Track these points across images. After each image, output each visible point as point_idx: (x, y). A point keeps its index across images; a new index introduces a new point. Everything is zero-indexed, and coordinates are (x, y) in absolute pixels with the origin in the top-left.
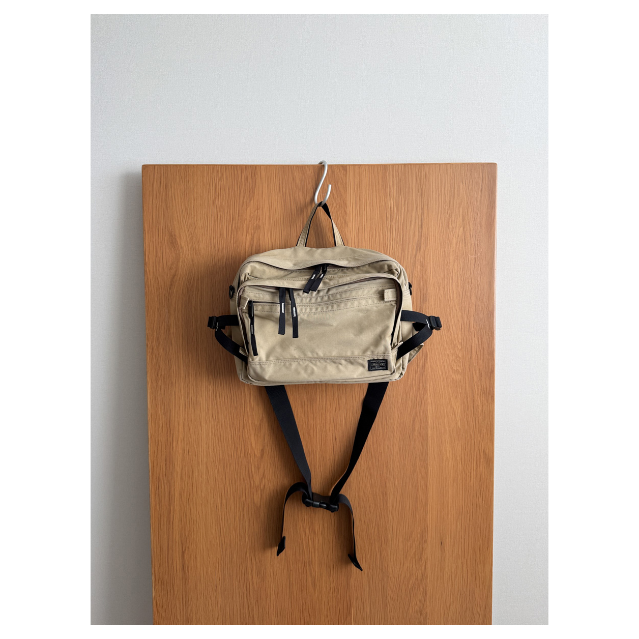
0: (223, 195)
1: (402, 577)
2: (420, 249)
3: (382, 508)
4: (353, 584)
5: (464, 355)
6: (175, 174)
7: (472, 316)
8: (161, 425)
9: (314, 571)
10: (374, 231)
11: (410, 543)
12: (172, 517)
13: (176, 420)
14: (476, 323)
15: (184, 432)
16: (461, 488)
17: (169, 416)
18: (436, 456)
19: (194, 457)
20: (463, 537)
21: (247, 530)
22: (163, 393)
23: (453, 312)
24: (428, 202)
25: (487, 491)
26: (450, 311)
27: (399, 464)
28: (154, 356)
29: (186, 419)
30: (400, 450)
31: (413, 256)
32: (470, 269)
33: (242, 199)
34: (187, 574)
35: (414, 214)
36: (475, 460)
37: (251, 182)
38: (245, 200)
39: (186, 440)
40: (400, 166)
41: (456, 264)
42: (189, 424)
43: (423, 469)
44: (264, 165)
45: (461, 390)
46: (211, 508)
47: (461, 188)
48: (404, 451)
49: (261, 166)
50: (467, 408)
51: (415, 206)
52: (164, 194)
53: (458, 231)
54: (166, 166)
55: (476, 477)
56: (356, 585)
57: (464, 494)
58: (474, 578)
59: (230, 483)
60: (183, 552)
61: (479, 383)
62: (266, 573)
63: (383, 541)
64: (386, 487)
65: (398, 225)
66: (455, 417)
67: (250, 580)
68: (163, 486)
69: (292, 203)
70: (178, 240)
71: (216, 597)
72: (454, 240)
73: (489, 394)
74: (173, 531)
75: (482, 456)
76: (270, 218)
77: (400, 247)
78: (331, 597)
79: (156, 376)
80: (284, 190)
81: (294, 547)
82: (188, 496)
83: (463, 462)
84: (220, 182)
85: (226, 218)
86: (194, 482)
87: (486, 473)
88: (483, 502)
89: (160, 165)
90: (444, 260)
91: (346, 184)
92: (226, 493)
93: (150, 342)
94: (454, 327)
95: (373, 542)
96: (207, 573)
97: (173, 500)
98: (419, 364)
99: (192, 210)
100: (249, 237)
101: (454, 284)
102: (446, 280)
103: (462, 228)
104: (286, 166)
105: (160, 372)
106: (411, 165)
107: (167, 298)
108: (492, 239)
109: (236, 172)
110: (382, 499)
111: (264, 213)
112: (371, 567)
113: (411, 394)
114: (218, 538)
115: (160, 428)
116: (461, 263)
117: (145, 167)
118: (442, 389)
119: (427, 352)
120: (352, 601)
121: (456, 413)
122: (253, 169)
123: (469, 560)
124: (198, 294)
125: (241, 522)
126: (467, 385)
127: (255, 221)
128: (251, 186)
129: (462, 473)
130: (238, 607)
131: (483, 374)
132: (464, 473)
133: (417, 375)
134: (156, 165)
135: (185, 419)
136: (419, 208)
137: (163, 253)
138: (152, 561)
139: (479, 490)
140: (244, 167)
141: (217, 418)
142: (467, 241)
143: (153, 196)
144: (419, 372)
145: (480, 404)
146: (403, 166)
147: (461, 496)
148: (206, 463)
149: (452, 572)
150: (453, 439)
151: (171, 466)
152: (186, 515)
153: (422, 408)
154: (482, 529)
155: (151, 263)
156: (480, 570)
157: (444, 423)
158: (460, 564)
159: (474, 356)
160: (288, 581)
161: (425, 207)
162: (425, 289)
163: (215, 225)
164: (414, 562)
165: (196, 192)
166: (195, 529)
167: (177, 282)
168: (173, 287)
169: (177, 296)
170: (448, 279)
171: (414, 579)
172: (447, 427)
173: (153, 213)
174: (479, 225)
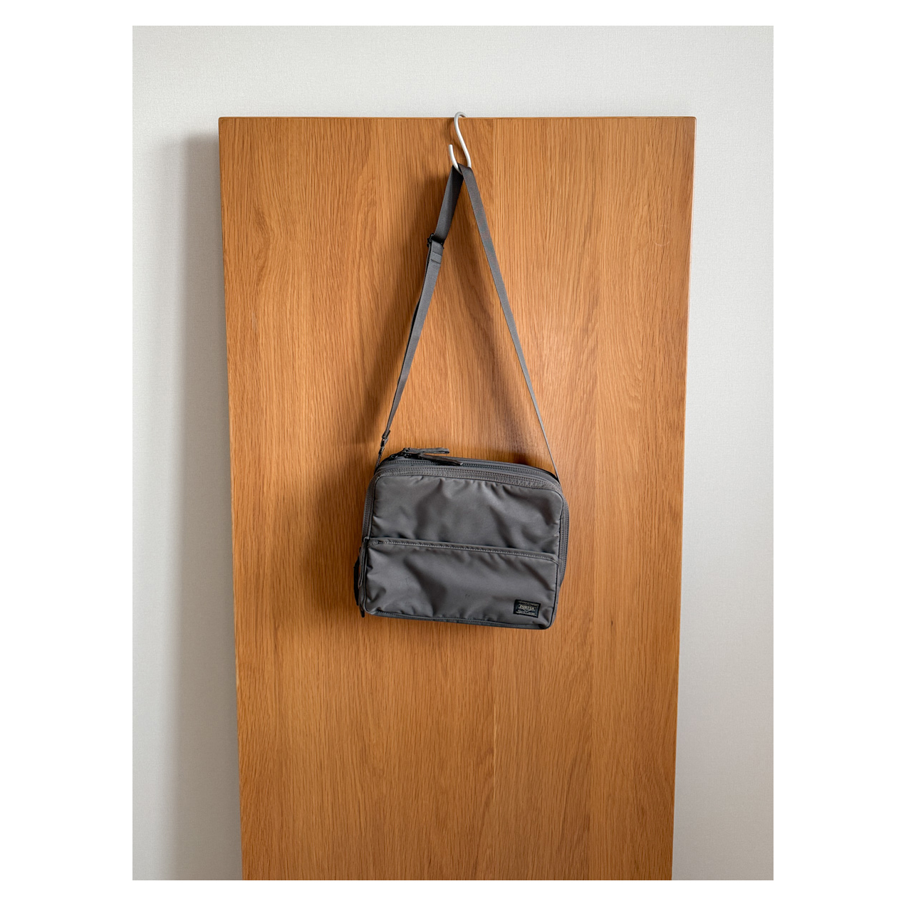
0: (327, 159)
1: (560, 666)
2: (590, 234)
4: (496, 675)
5: (646, 377)
6: (263, 130)
7: (657, 326)
8: (247, 464)
10: (529, 210)
11: (570, 621)
13: (268, 457)
14: (663, 334)
15: (278, 473)
16: (638, 551)
17: (258, 452)
18: (605, 508)
19: (291, 506)
20: (640, 615)
22: (249, 421)
23: (632, 320)
24: (602, 171)
25: (673, 557)
26: (628, 318)
28: (238, 374)
29: (281, 457)
31: (581, 244)
32: (657, 262)
33: (351, 164)
34: (281, 657)
35: (583, 187)
36: (657, 515)
37: (363, 140)
38: (355, 166)
39: (280, 482)
40: (565, 120)
41: (637, 255)
42: (284, 463)
43: (588, 525)
44: (381, 118)
45: (640, 422)
47: (647, 151)
49: (377, 119)
50: (647, 447)
51: (584, 175)
52: (248, 156)
53: (641, 209)
54: (251, 119)
55: (659, 536)
56: (499, 674)
57: (642, 560)
58: (654, 670)
59: (338, 538)
60: (276, 630)
61: (664, 414)
62: (383, 656)
65: (562, 201)
66: (632, 458)
67: (362, 666)
68: (250, 544)
69: (419, 170)
70: (267, 220)
71: (318, 688)
72: (636, 222)
73: (677, 429)
74: (262, 602)
75: (667, 509)
76: (389, 190)
77: (564, 231)
78: (468, 690)
79: (241, 399)
80: (408, 153)
82: (283, 556)
83: (641, 517)
84: (322, 142)
85: (330, 190)
86: (291, 538)
87: (672, 532)
88: (668, 570)
90: (622, 251)
91: (492, 143)
92: (332, 551)
93: (232, 356)
94: (633, 340)
96: (306, 655)
97: (263, 561)
98: (585, 389)
99: (286, 179)
100: (361, 216)
101: (635, 282)
102: (624, 277)
103: (646, 207)
104: (411, 119)
105: (246, 395)
106: (579, 119)
107: (254, 298)
108: (687, 221)
109: (343, 127)
111: (381, 184)
112: (520, 652)
113: (574, 428)
115: (246, 468)
116: (644, 254)
117: (223, 121)
118: (614, 422)
119: (596, 373)
120: (494, 697)
121: (633, 452)
122: (367, 124)
123: (648, 646)
124: (294, 292)
126: (648, 416)
127: (369, 194)
128: (363, 147)
129: (639, 531)
130: (347, 700)
131: (669, 402)
132: (642, 531)
134: (238, 118)
135: (279, 457)
136: (589, 180)
137: (247, 236)
138: (236, 640)
139: (663, 555)
140: (355, 120)
141: (320, 455)
142: (653, 225)
143: (233, 159)
144: (585, 400)
145: (664, 442)
146: (569, 120)
147: (638, 565)
148: (307, 514)
149: (625, 661)
150: (628, 487)
151: (260, 518)
152: (280, 581)
153: (589, 446)
154: (665, 606)
155: (231, 250)
156: (663, 660)
157: (617, 467)
158: (636, 650)
159: (658, 379)
160: (412, 668)
161: (598, 177)
162: (596, 289)
163: (316, 200)
164: (576, 647)
165: (291, 155)
166: (291, 600)
167: (267, 276)
168: (261, 283)
169: (267, 295)
170: (627, 276)
171: (576, 667)
172: (620, 472)
173: (233, 183)
174: (669, 203)
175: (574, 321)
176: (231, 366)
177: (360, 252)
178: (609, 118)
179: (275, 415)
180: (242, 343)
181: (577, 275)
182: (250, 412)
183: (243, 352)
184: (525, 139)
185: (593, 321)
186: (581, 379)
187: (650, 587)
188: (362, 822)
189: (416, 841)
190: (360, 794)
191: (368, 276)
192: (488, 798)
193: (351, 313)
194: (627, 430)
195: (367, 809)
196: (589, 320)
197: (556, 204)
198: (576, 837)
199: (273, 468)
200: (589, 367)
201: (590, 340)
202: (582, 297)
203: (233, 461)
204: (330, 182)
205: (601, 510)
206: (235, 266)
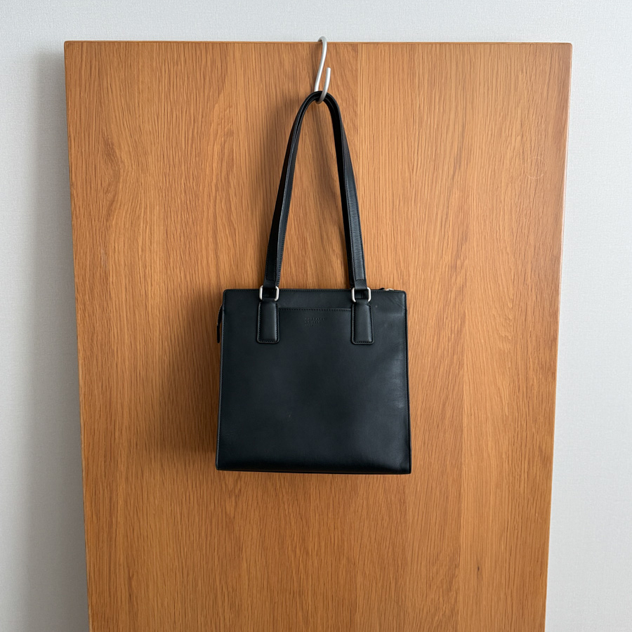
0: (180, 85)
1: (425, 611)
2: (460, 166)
3: (399, 520)
4: (359, 621)
5: (517, 316)
6: (111, 55)
7: (530, 262)
8: (98, 409)
9: (306, 603)
10: (396, 140)
12: (114, 531)
13: (119, 401)
14: (535, 271)
15: (130, 417)
16: (507, 495)
17: (109, 397)
18: (473, 453)
19: (144, 451)
21: (216, 551)
22: (100, 364)
23: (502, 256)
24: (473, 99)
25: (543, 500)
26: (499, 255)
27: (422, 463)
28: (87, 315)
29: (133, 401)
30: (424, 444)
31: (450, 177)
32: (529, 197)
33: (206, 91)
34: (136, 606)
35: (452, 116)
36: (527, 459)
37: (219, 66)
38: (211, 94)
39: (133, 429)
40: (434, 45)
41: (509, 188)
43: (456, 469)
44: (238, 43)
45: (510, 363)
46: (167, 521)
47: (520, 79)
48: (430, 445)
49: (234, 43)
50: (517, 388)
51: (454, 104)
52: (96, 84)
53: (513, 140)
54: (99, 43)
55: (528, 480)
56: (362, 622)
57: (510, 504)
58: (521, 614)
59: (194, 486)
60: (130, 579)
61: (536, 355)
62: (241, 605)
63: (400, 565)
64: (404, 493)
65: (430, 132)
66: (501, 400)
67: (221, 614)
68: (101, 492)
70: (117, 151)
72: (508, 154)
73: (549, 370)
74: (115, 551)
75: (537, 453)
76: (247, 119)
77: (432, 163)
79: (90, 341)
80: (268, 79)
81: (280, 574)
82: (136, 503)
83: (510, 462)
84: (175, 67)
85: (184, 119)
86: (144, 485)
87: (541, 477)
88: (537, 515)
89: (91, 42)
90: (493, 184)
91: (357, 70)
92: (188, 499)
93: (81, 295)
94: (503, 277)
95: (387, 566)
96: (162, 605)
97: (116, 510)
98: (453, 328)
99: (137, 107)
100: (217, 147)
101: (506, 217)
102: (495, 211)
103: (519, 137)
104: (270, 43)
105: (95, 337)
106: (449, 44)
107: (103, 234)
108: (561, 153)
109: (198, 52)
110: (399, 509)
111: (239, 113)
112: (383, 599)
113: (441, 369)
114: (176, 560)
115: (97, 413)
116: (516, 187)
117: (69, 45)
118: (483, 362)
119: (465, 312)
121: (503, 396)
122: (223, 48)
123: (515, 591)
124: (146, 227)
125: (209, 538)
126: (519, 357)
127: (226, 124)
128: (219, 73)
129: (509, 475)
131: (541, 342)
132: (511, 475)
133: (450, 344)
134: (85, 42)
136: (459, 108)
137: (96, 168)
138: (88, 589)
139: (532, 499)
140: (210, 45)
141: (175, 399)
142: (526, 156)
143: (80, 86)
144: (453, 340)
145: (535, 383)
146: (438, 45)
147: (506, 506)
149: (491, 606)
150: (497, 430)
151: (112, 464)
152: (133, 530)
153: (456, 388)
154: (533, 550)
155: (79, 184)
156: (529, 604)
157: (486, 410)
158: (502, 596)
159: (529, 318)
160: (272, 616)
161: (469, 106)
162: (465, 224)
163: (169, 130)
164: (441, 593)
165: (142, 82)
166: (146, 548)
167: (117, 211)
168: (111, 218)
169: (118, 231)
170: (498, 210)
171: (441, 615)
172: (489, 415)
173: (80, 111)
174: (543, 133)
175: (441, 257)
176: (80, 306)
177: (216, 186)
178: (481, 43)
179: (127, 358)
180: (91, 281)
181: (445, 210)
182: (100, 354)
183: (92, 290)
184: (392, 66)
185: (462, 258)
186: (449, 318)
187: (518, 532)
191: (225, 212)
193: (207, 249)
194: (496, 370)
196: (458, 256)
197: (424, 133)
199: (125, 413)
200: (457, 306)
201: (459, 278)
202: (450, 233)
203: (82, 406)
204: (185, 110)
205: (469, 454)
206: (83, 200)
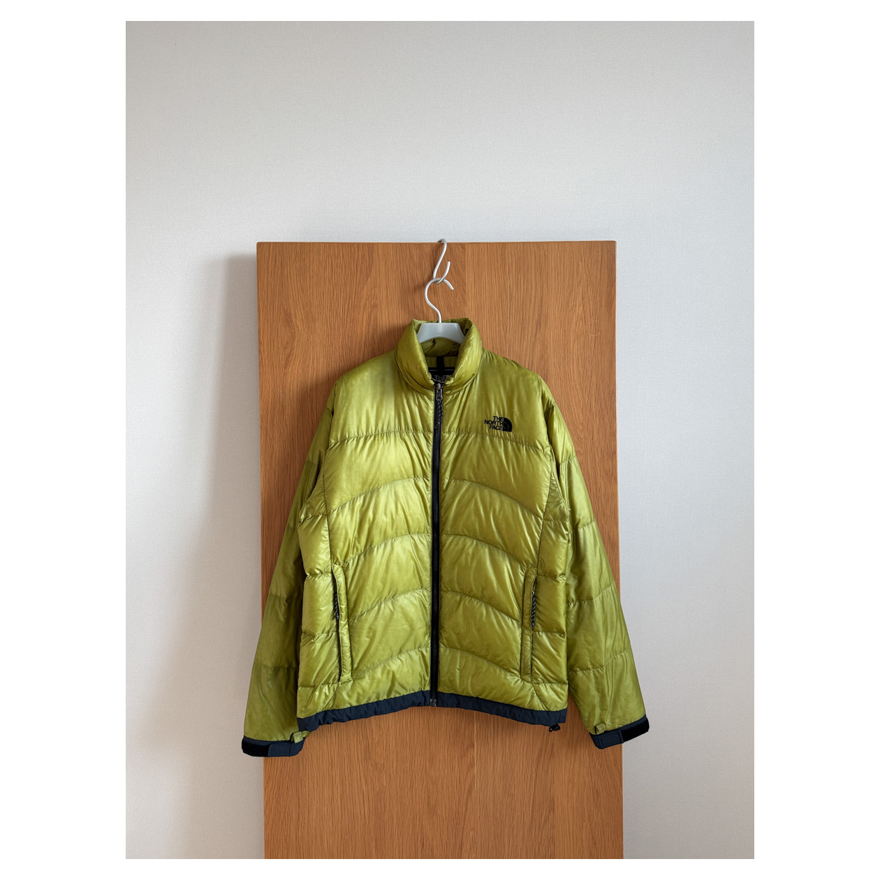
0: (339, 273)
2: (540, 325)
6: (290, 252)
7: (593, 396)
10: (494, 309)
14: (598, 402)
22: (277, 476)
23: (574, 392)
24: (547, 280)
28: (268, 438)
31: (534, 335)
32: (591, 348)
33: (358, 277)
35: (533, 292)
37: (368, 259)
38: (361, 278)
40: (519, 244)
41: (576, 343)
44: (381, 243)
47: (580, 266)
49: (377, 244)
51: (534, 285)
52: (279, 272)
53: (577, 309)
54: (282, 244)
61: (602, 464)
65: (518, 304)
70: (293, 319)
72: (574, 318)
73: (612, 476)
75: (607, 540)
76: (387, 296)
77: (520, 326)
79: (270, 458)
80: (402, 267)
84: (336, 260)
85: (342, 295)
90: (564, 340)
91: (465, 261)
93: (264, 424)
94: (575, 408)
99: (308, 288)
100: (366, 316)
101: (575, 363)
102: (566, 359)
103: (581, 307)
104: (404, 243)
105: (274, 455)
106: (530, 243)
107: (282, 379)
108: (613, 318)
109: (353, 250)
111: (381, 291)
116: (581, 342)
117: (260, 245)
122: (368, 249)
126: (589, 466)
127: (372, 299)
128: (368, 264)
131: (605, 455)
134: (272, 243)
136: (538, 288)
137: (278, 331)
140: (361, 245)
142: (587, 320)
143: (268, 273)
145: (603, 486)
146: (521, 244)
155: (265, 342)
159: (595, 437)
161: (545, 285)
165: (312, 271)
167: (292, 362)
168: (288, 367)
170: (569, 359)
174: (599, 304)
177: (365, 343)
178: (552, 242)
180: (272, 413)
183: (273, 420)
184: (489, 258)
188: (366, 813)
189: (411, 826)
190: (364, 787)
192: (470, 786)
195: (371, 800)
197: (514, 305)
198: (543, 818)
206: (268, 354)
